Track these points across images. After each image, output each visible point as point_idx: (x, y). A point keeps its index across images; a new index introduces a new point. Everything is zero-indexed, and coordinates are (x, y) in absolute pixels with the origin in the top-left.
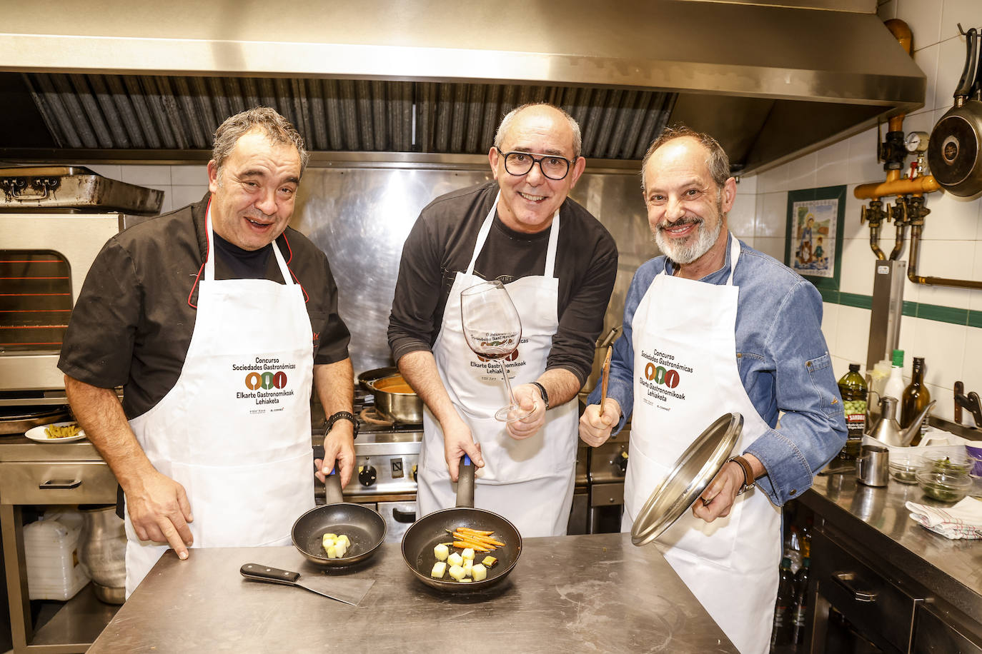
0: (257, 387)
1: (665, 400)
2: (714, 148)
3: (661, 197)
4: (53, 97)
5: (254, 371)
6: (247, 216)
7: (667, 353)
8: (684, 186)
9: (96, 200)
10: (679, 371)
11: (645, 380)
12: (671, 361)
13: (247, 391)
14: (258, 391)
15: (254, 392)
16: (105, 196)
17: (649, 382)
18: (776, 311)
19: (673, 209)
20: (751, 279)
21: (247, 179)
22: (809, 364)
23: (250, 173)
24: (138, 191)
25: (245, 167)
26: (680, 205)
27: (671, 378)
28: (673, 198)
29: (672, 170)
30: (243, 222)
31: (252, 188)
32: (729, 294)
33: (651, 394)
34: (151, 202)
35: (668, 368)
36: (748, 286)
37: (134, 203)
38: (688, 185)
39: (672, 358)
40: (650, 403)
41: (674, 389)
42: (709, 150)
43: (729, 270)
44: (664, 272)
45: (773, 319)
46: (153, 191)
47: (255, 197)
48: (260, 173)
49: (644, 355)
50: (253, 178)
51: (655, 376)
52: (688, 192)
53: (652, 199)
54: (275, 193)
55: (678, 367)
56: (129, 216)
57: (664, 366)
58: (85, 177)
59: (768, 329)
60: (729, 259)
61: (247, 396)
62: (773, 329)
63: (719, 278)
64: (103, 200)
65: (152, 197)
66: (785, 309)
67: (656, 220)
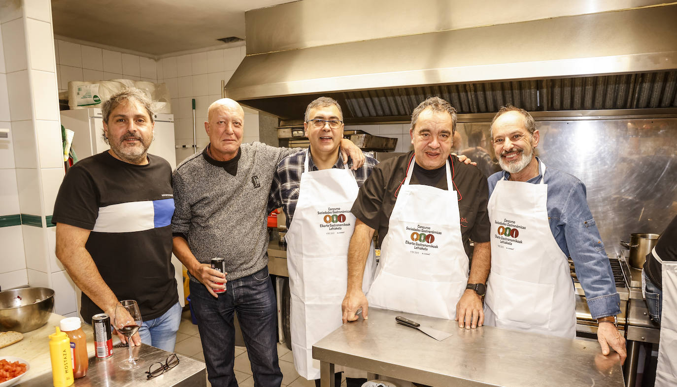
0: (416, 240)
1: (511, 244)
2: (527, 115)
3: (501, 140)
4: (354, 100)
5: (416, 231)
6: (426, 151)
7: (511, 220)
8: (512, 133)
9: (365, 145)
10: (518, 229)
11: (498, 235)
12: (513, 224)
13: (411, 241)
14: (416, 242)
15: (415, 242)
16: (369, 144)
17: (500, 236)
18: (568, 195)
19: (508, 144)
20: (553, 180)
21: (422, 133)
22: (586, 223)
23: (423, 131)
24: (385, 139)
25: (422, 128)
26: (512, 142)
27: (514, 233)
28: (507, 139)
29: (506, 126)
30: (425, 154)
31: (426, 137)
32: (542, 188)
33: (502, 242)
34: (390, 144)
35: (512, 228)
36: (552, 184)
37: (382, 145)
38: (514, 133)
39: (514, 222)
40: (502, 247)
41: (516, 238)
42: (524, 116)
43: (542, 177)
44: (503, 178)
45: (566, 200)
46: (392, 139)
47: (427, 142)
48: (428, 131)
49: (496, 223)
50: (426, 133)
51: (504, 232)
52: (515, 137)
53: (497, 142)
54: (438, 137)
55: (517, 227)
56: (378, 153)
57: (510, 227)
58: (361, 135)
59: (563, 205)
60: (541, 171)
61: (410, 244)
62: (566, 205)
63: (537, 180)
64: (368, 146)
65: (391, 142)
66: (572, 195)
67: (499, 152)
